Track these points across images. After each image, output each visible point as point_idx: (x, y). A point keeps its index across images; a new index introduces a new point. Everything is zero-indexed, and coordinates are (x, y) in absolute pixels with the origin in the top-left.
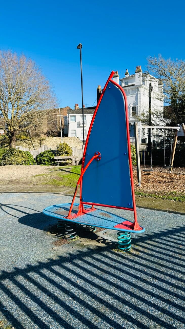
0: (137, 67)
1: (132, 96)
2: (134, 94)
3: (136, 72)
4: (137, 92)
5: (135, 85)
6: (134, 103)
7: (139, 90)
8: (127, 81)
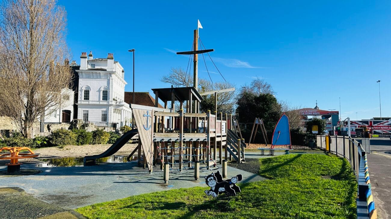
0: (109, 54)
1: (103, 80)
2: (106, 79)
3: (108, 59)
4: (110, 78)
5: (107, 70)
6: (106, 87)
7: (111, 76)
8: (94, 64)
